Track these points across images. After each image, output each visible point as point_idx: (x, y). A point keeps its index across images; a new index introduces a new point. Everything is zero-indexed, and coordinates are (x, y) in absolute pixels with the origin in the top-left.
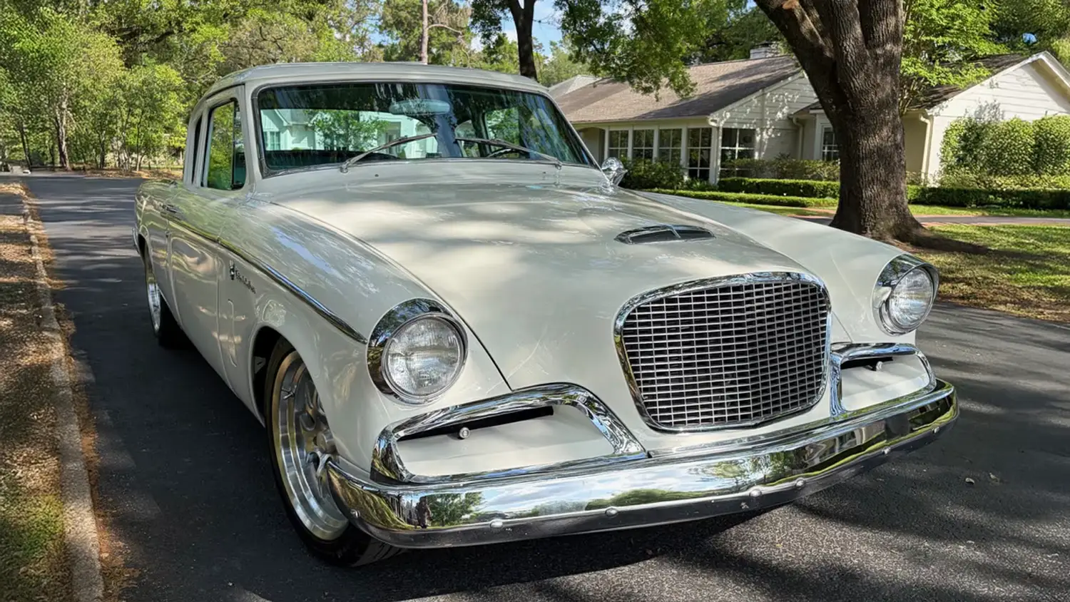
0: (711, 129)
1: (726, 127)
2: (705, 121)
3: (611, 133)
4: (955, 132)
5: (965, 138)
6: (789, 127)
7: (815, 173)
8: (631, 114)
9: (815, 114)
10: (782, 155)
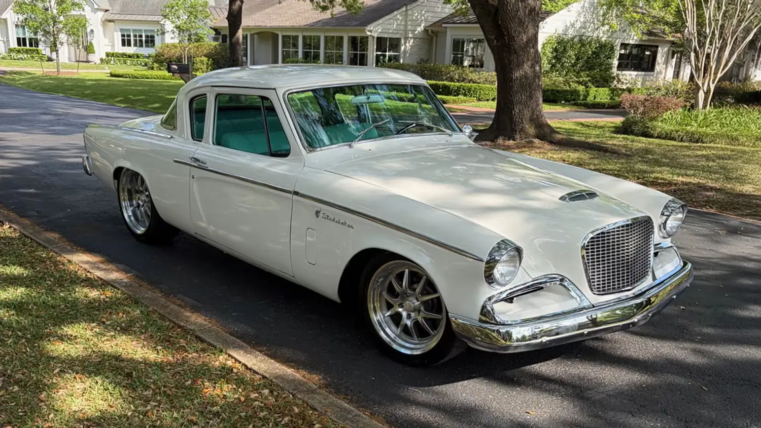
0: (367, 37)
1: (379, 36)
2: (364, 31)
3: (284, 37)
4: (549, 45)
5: (556, 50)
6: (426, 37)
7: (448, 75)
8: (300, 21)
9: (446, 27)
10: (422, 60)
